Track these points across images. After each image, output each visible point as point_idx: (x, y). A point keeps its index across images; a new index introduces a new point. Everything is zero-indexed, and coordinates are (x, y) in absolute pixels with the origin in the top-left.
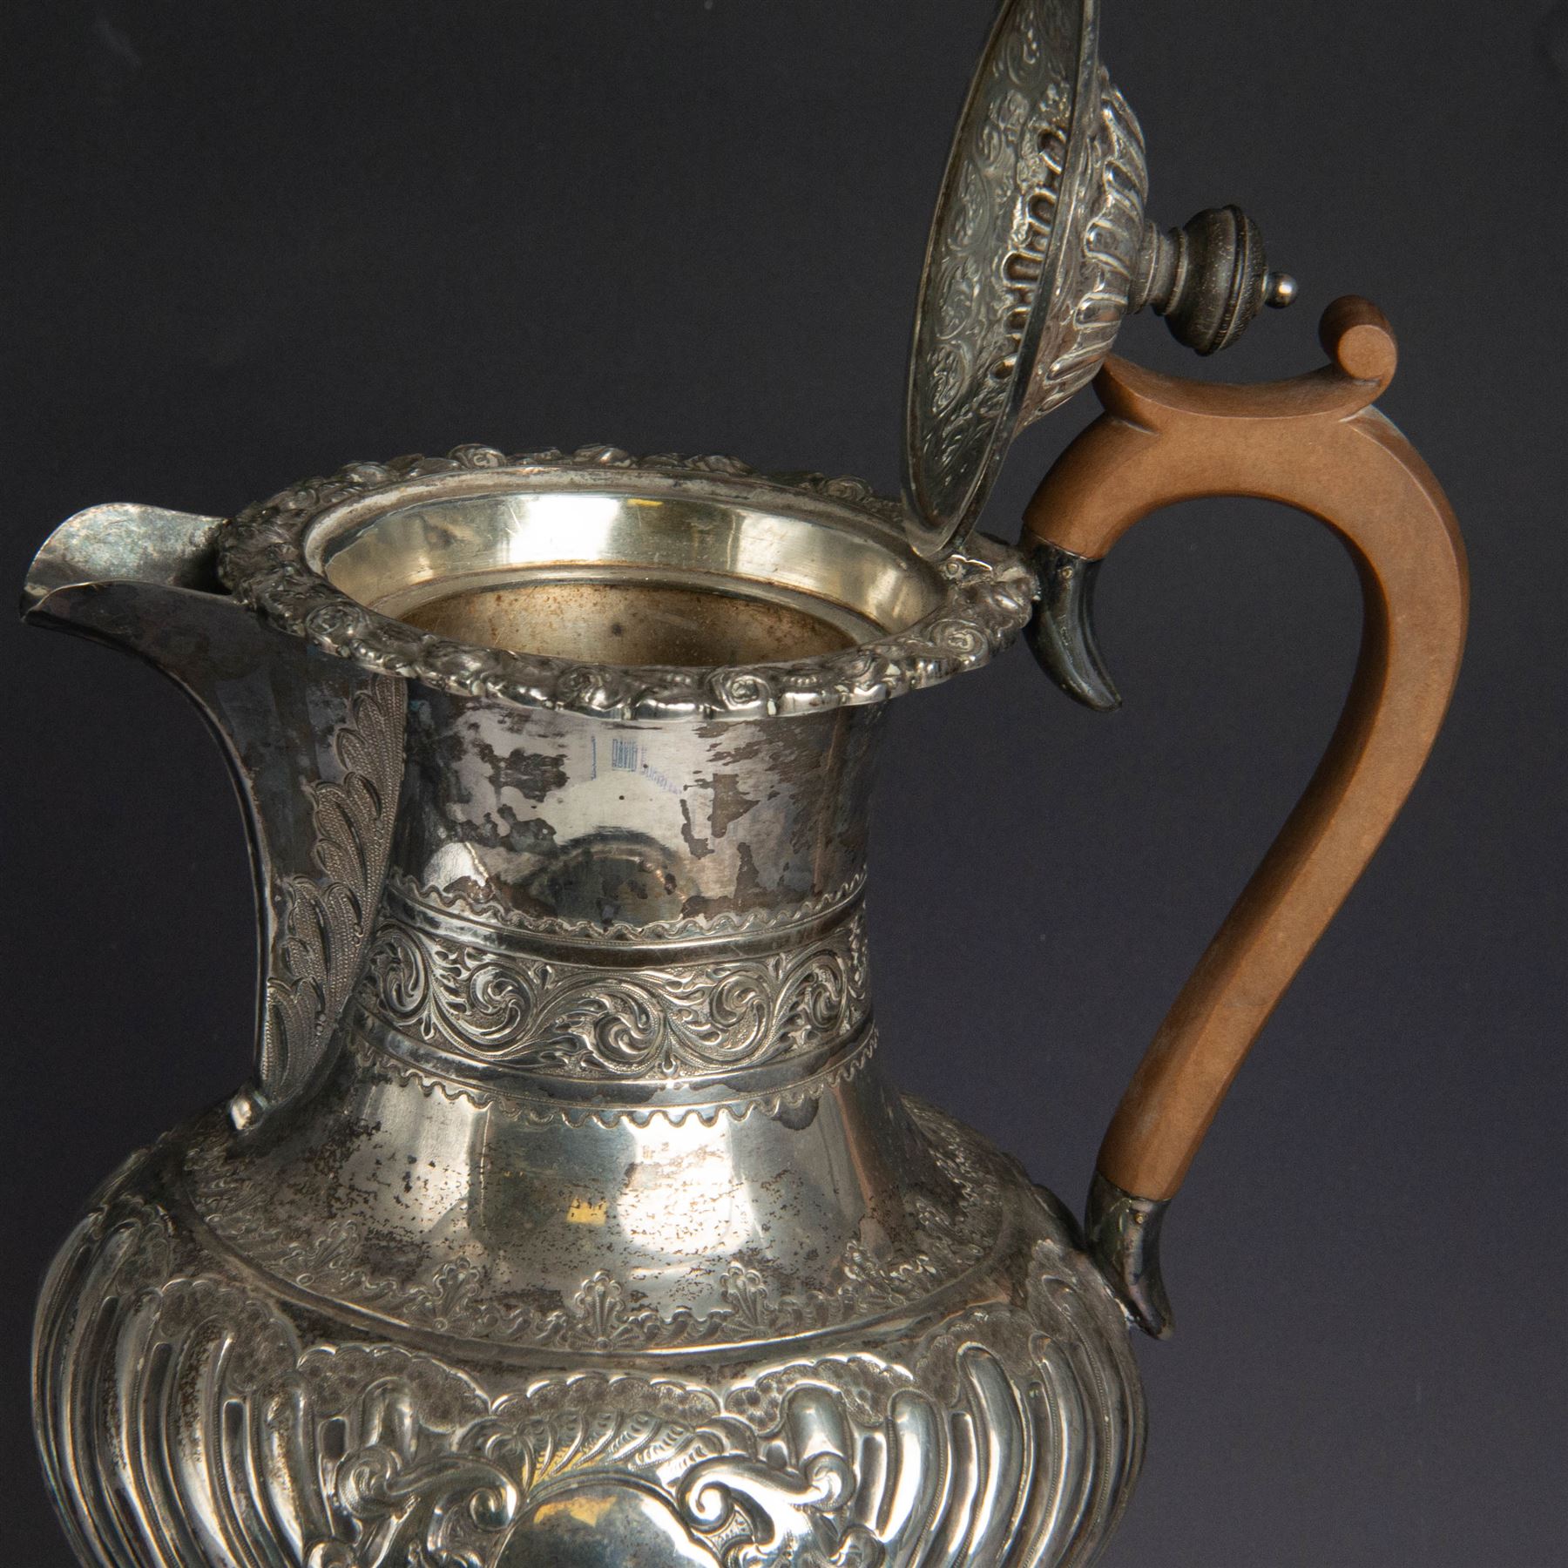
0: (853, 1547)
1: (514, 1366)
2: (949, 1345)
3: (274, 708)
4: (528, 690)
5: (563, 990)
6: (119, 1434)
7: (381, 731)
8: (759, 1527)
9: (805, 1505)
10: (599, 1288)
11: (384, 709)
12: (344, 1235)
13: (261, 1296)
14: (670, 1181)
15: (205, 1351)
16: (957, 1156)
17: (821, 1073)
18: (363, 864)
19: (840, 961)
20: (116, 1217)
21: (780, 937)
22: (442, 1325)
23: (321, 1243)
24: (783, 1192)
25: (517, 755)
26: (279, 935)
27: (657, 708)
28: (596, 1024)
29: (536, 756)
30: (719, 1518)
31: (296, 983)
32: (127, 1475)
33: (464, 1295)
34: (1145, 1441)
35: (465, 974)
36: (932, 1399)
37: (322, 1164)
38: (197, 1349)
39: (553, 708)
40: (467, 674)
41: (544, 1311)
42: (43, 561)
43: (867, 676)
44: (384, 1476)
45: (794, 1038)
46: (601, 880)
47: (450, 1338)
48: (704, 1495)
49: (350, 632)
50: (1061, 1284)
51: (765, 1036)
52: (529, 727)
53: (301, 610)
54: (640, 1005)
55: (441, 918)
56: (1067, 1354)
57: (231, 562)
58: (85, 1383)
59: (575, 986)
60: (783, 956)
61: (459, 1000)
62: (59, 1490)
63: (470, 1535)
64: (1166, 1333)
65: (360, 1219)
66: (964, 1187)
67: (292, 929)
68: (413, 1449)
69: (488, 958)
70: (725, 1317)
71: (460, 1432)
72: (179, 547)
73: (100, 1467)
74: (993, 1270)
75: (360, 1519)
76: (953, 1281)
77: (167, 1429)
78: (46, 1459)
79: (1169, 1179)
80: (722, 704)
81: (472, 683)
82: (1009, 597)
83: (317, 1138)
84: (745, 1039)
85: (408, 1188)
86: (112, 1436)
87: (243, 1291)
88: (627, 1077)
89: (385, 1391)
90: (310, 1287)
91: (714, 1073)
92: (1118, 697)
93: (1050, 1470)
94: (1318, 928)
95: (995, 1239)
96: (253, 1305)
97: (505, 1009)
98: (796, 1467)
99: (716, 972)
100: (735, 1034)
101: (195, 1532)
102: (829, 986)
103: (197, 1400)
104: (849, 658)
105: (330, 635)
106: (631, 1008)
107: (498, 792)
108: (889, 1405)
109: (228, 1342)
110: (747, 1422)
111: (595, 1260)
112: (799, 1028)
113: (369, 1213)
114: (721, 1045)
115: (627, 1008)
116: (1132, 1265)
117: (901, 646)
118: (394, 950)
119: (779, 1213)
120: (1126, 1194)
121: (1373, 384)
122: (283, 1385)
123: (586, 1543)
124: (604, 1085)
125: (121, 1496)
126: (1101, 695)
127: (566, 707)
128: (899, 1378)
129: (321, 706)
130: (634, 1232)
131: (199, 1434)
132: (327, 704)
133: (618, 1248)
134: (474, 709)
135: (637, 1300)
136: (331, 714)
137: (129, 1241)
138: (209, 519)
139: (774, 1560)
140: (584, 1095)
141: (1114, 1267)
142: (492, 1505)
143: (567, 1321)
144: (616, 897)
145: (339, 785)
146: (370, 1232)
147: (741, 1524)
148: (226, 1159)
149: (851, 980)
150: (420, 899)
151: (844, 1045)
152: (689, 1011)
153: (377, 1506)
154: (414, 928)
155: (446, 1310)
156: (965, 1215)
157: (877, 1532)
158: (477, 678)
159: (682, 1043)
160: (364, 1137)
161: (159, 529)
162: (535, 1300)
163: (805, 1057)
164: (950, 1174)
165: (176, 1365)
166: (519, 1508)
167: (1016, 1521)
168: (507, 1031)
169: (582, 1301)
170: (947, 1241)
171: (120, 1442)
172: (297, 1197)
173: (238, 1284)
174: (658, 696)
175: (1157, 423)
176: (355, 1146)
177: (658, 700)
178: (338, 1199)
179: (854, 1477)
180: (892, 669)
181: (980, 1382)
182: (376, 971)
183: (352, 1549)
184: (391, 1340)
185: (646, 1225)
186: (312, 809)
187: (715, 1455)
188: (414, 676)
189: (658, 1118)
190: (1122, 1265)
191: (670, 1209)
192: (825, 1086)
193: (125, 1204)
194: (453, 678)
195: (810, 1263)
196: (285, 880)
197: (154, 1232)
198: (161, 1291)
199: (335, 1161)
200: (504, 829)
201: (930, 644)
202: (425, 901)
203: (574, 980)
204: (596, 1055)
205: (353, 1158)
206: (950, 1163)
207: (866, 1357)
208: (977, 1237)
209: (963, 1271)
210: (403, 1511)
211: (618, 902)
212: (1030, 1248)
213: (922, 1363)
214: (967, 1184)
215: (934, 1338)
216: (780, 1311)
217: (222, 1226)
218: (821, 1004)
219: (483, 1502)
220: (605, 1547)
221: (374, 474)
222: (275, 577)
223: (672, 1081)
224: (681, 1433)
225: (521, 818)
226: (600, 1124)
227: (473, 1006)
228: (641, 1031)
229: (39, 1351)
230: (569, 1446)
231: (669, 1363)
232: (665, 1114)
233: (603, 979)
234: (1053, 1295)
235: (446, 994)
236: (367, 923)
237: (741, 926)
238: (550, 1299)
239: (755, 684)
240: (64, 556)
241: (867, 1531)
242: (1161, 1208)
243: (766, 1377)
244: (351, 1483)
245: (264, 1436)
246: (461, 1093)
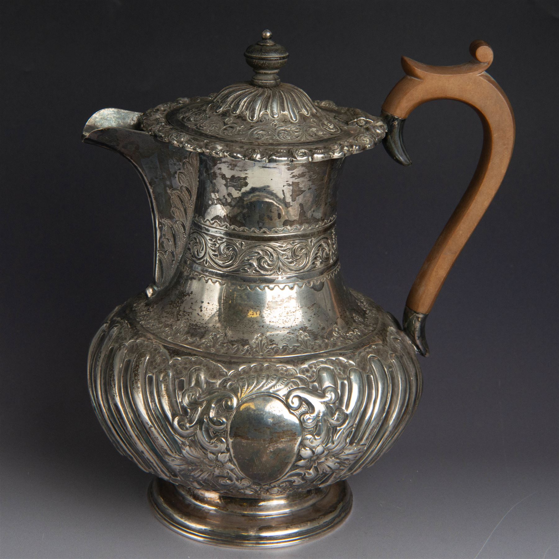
0: (338, 415)
1: (235, 362)
2: (365, 355)
3: (159, 166)
4: (237, 154)
5: (248, 249)
6: (115, 387)
7: (191, 172)
8: (310, 408)
9: (324, 402)
10: (260, 338)
11: (192, 165)
12: (182, 325)
13: (157, 344)
14: (280, 306)
15: (141, 360)
16: (364, 303)
17: (325, 274)
18: (186, 214)
19: (329, 241)
20: (112, 324)
21: (312, 233)
22: (213, 350)
23: (175, 328)
24: (314, 310)
25: (233, 177)
26: (161, 237)
27: (276, 159)
28: (257, 259)
29: (239, 177)
30: (298, 406)
31: (166, 252)
32: (118, 399)
33: (219, 341)
34: (423, 386)
35: (217, 245)
36: (361, 371)
37: (175, 305)
38: (138, 360)
39: (245, 160)
40: (218, 150)
41: (244, 345)
42: (88, 126)
43: (339, 150)
44: (196, 395)
45: (316, 264)
46: (258, 215)
47: (216, 354)
48: (293, 399)
49: (182, 140)
50: (397, 339)
51: (308, 263)
52: (236, 168)
53: (167, 134)
54: (271, 253)
55: (210, 228)
56: (400, 358)
57: (145, 123)
58: (104, 373)
59: (251, 248)
60: (313, 238)
61: (216, 253)
62: (97, 406)
63: (223, 413)
64: (427, 355)
65: (187, 320)
66: (367, 311)
67: (164, 235)
68: (205, 387)
69: (224, 240)
70: (298, 347)
71: (219, 382)
72: (129, 121)
73: (109, 397)
74: (377, 334)
75: (189, 409)
76: (366, 337)
77: (130, 384)
78: (92, 397)
79: (428, 307)
80: (296, 158)
81: (220, 153)
82: (379, 130)
83: (173, 298)
84: (302, 264)
85: (201, 311)
86: (113, 387)
87: (152, 343)
88: (267, 275)
89: (196, 370)
90: (172, 341)
91: (292, 274)
92: (411, 161)
93: (396, 393)
94: (472, 229)
95: (377, 325)
96: (155, 346)
97: (230, 256)
98: (321, 390)
99: (293, 243)
100: (299, 262)
101: (139, 415)
102: (326, 248)
103: (139, 375)
104: (333, 145)
105: (176, 141)
106: (268, 254)
107: (227, 189)
108: (348, 372)
109: (148, 358)
110: (306, 377)
111: (259, 330)
112: (318, 261)
113: (189, 318)
114: (295, 265)
115: (267, 254)
116: (417, 334)
117: (348, 142)
118: (195, 239)
119: (313, 316)
120: (415, 312)
121: (486, 64)
122: (165, 369)
123: (258, 414)
124: (260, 278)
125: (116, 405)
126: (406, 161)
127: (248, 159)
128: (350, 364)
129: (173, 165)
130: (270, 322)
131: (139, 385)
132: (175, 164)
133: (265, 327)
134: (220, 163)
135: (271, 342)
136: (176, 168)
137: (117, 330)
138: (138, 113)
139: (315, 419)
140: (254, 281)
141: (412, 335)
142: (229, 403)
143: (251, 349)
144: (263, 220)
145: (179, 190)
146: (190, 324)
147: (305, 408)
148: (145, 306)
149: (333, 247)
150: (204, 223)
151: (331, 266)
152: (285, 255)
153: (194, 404)
154: (202, 232)
155: (214, 346)
156: (367, 318)
157: (345, 410)
158: (221, 151)
159: (283, 265)
160: (188, 296)
161: (123, 116)
162: (240, 342)
163: (319, 270)
164: (362, 307)
165: (132, 365)
166: (237, 404)
167: (387, 407)
168: (231, 262)
169: (255, 343)
170: (363, 326)
171: (115, 389)
172: (168, 315)
173: (150, 341)
174: (276, 155)
175: (422, 77)
176: (185, 299)
177: (276, 157)
178: (180, 315)
179: (339, 394)
180: (346, 148)
181: (375, 366)
182: (190, 246)
183: (187, 418)
184: (197, 355)
185: (274, 320)
186: (170, 197)
187: (297, 387)
188: (202, 152)
189: (277, 287)
190: (414, 334)
191: (281, 315)
192: (325, 278)
193: (115, 320)
194: (214, 151)
195: (323, 331)
196: (162, 220)
197: (124, 327)
198: (127, 344)
199: (179, 304)
200: (229, 200)
201: (356, 142)
202: (206, 224)
203: (251, 246)
204: (257, 269)
205: (184, 303)
206: (362, 304)
207: (341, 358)
208: (371, 325)
209: (368, 334)
210: (202, 405)
211: (264, 222)
212: (387, 328)
213: (358, 360)
214: (367, 310)
215: (360, 353)
216: (314, 345)
217: (145, 324)
218: (324, 254)
219: (227, 402)
220: (264, 415)
221: (186, 101)
222: (159, 126)
223: (280, 277)
224: (286, 381)
225: (234, 196)
226: (259, 289)
227: (220, 255)
228: (271, 261)
229: (90, 365)
230: (252, 385)
231: (282, 360)
232: (278, 286)
233: (259, 245)
234: (394, 342)
235: (212, 251)
236: (187, 232)
237: (301, 229)
238: (245, 342)
239: (305, 152)
240: (94, 124)
241: (343, 410)
242: (426, 317)
243: (311, 364)
244: (186, 398)
245: (159, 385)
246: (217, 281)
